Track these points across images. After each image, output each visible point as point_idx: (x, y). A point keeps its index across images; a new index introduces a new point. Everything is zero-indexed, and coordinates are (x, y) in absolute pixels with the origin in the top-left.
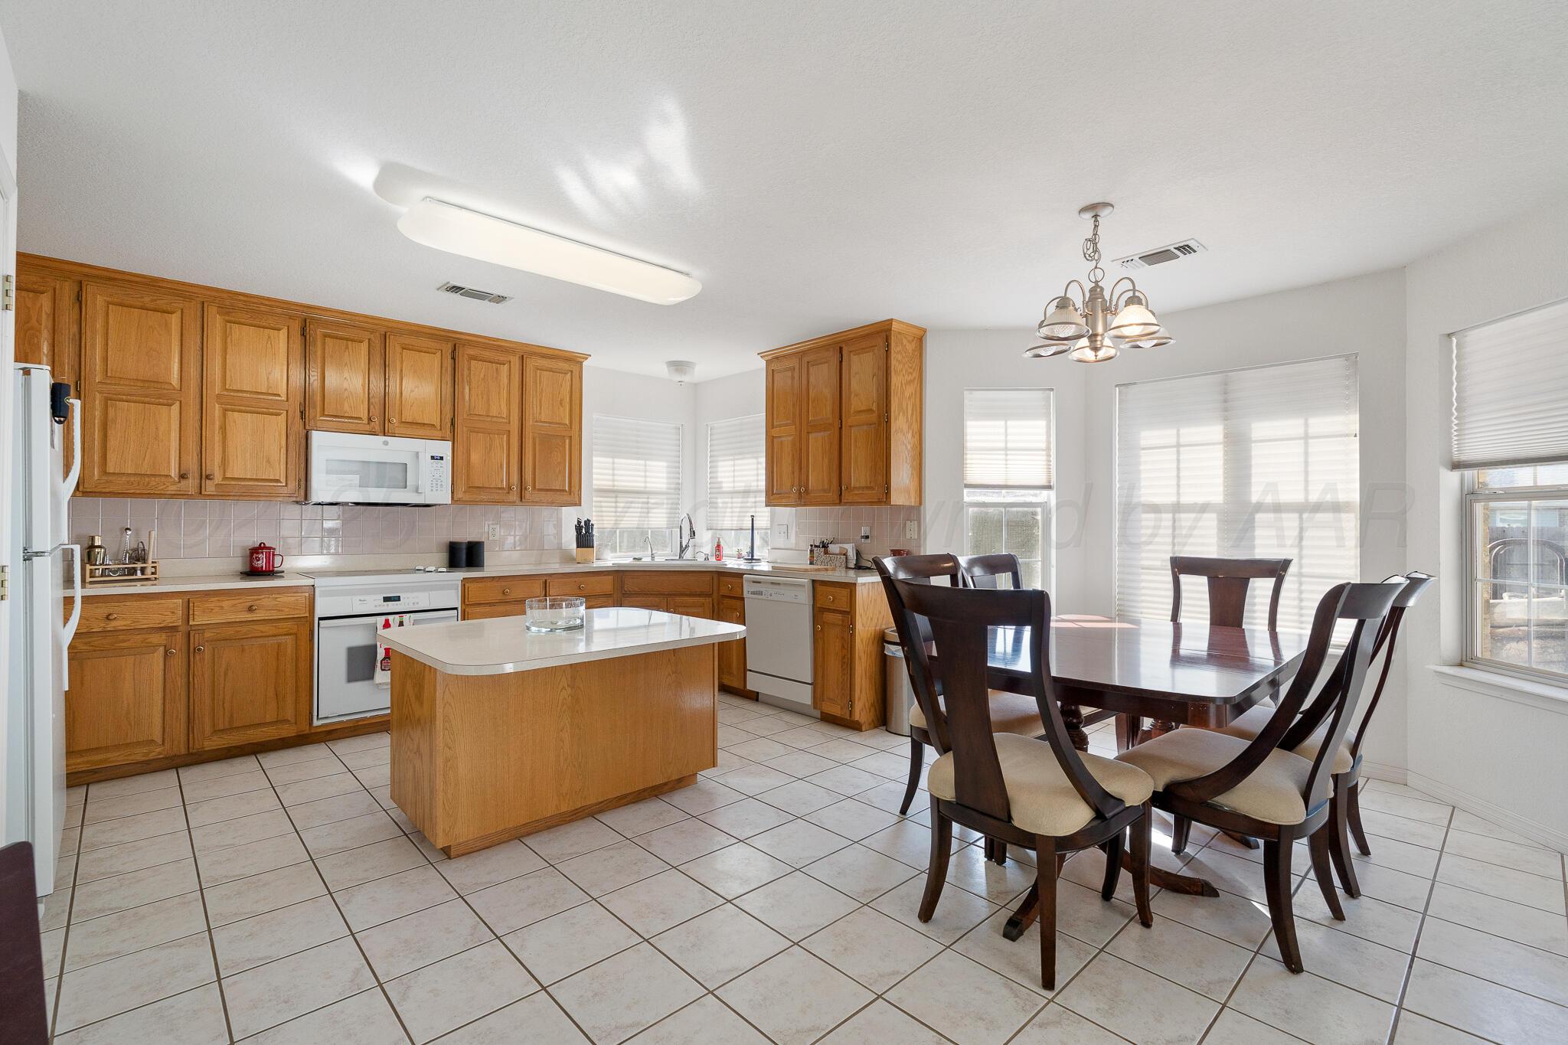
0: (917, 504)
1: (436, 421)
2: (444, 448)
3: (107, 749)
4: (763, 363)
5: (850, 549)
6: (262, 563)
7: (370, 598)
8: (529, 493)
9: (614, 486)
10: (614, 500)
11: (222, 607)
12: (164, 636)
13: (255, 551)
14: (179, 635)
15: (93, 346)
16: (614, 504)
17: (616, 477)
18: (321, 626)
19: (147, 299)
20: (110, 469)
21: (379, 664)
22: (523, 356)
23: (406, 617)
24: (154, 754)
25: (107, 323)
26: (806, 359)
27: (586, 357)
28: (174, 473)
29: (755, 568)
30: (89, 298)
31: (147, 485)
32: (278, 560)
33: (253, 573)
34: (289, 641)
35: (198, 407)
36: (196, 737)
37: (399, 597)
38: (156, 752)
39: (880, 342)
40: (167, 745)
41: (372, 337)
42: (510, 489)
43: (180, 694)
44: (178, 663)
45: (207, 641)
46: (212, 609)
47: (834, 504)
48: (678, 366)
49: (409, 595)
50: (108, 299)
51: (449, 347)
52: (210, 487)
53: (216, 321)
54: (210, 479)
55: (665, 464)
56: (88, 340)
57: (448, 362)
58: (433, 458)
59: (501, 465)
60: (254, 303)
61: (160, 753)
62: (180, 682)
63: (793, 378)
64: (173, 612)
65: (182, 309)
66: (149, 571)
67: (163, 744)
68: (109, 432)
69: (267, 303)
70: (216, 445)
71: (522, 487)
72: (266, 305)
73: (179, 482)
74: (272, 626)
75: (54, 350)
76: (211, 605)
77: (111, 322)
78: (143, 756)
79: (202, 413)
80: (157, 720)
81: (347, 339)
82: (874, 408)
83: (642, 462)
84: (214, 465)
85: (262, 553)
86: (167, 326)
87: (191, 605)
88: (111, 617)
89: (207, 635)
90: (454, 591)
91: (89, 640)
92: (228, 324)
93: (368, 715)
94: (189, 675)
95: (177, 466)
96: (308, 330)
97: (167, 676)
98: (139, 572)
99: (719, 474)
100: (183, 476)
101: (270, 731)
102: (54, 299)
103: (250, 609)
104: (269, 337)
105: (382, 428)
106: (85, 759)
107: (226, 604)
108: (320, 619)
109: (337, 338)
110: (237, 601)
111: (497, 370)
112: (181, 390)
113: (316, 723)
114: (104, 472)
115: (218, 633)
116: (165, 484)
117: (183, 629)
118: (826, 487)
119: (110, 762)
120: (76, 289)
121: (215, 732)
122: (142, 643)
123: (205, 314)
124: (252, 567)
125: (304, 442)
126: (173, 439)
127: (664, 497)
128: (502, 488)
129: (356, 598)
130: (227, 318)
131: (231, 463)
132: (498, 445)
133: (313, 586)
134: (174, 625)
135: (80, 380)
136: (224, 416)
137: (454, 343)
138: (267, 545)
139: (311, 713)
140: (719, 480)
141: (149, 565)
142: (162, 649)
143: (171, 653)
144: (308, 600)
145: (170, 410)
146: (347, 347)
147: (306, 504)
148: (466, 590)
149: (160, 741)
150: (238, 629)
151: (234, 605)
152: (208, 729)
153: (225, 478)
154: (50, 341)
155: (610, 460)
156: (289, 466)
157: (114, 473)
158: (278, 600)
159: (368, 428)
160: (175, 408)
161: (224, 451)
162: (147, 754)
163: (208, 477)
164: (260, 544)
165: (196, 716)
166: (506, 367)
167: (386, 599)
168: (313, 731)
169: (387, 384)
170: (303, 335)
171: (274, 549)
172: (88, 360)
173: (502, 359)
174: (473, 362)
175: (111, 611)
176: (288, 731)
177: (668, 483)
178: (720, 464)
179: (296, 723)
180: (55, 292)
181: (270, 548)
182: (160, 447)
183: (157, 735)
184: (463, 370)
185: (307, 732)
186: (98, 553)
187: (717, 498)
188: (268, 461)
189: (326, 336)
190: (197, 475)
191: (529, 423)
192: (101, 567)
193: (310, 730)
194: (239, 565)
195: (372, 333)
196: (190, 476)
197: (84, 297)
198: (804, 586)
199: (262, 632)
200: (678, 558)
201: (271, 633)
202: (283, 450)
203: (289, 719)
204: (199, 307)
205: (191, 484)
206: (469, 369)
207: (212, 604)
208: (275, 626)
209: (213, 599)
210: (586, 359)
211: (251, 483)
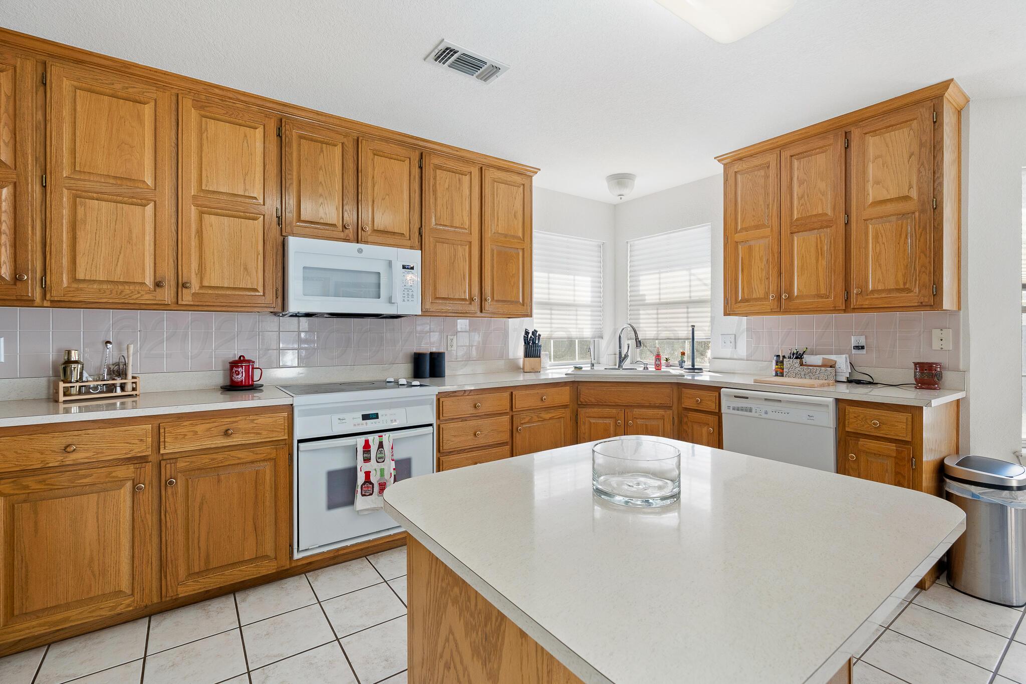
0: (955, 308)
1: (405, 230)
2: (414, 257)
3: (68, 606)
4: (720, 168)
5: (842, 362)
6: (240, 377)
7: (348, 416)
8: (488, 305)
9: (549, 299)
10: (549, 312)
11: (196, 433)
12: (132, 467)
13: (235, 364)
14: (149, 467)
15: (60, 134)
16: (549, 316)
17: (551, 291)
18: (301, 449)
19: (118, 86)
20: (80, 275)
21: (359, 490)
22: (481, 168)
23: (386, 436)
24: (121, 607)
25: (75, 110)
26: (786, 154)
27: (536, 171)
28: (149, 281)
29: (696, 378)
30: (54, 81)
31: (120, 294)
32: (257, 373)
33: (232, 387)
34: (267, 468)
35: (174, 209)
36: (169, 583)
37: (377, 414)
38: (125, 605)
39: (925, 113)
40: (137, 596)
41: (345, 140)
42: (472, 300)
43: (151, 535)
44: (148, 497)
45: (180, 472)
46: (186, 435)
47: (835, 310)
48: (620, 180)
49: (388, 412)
50: (75, 83)
51: (415, 157)
52: (187, 297)
53: (191, 116)
54: (186, 288)
55: (589, 279)
56: (54, 129)
57: (416, 171)
58: (404, 267)
59: (464, 275)
60: (230, 98)
61: (129, 606)
62: (151, 520)
63: (767, 177)
64: (141, 440)
65: (155, 100)
66: (129, 387)
67: (132, 594)
68: (78, 233)
69: (243, 98)
70: (193, 251)
71: (482, 299)
72: (242, 101)
73: (155, 291)
74: (250, 452)
75: (15, 137)
76: (184, 430)
77: (79, 108)
78: (110, 611)
79: (178, 216)
80: (125, 568)
81: (322, 142)
82: (914, 194)
83: (571, 277)
84: (191, 273)
85: (242, 366)
86: (140, 118)
87: (162, 431)
88: (68, 449)
89: (181, 464)
90: (429, 406)
91: (45, 477)
92: (204, 119)
93: (348, 543)
94: (161, 512)
95: (152, 273)
96: (283, 131)
97: (135, 515)
98: (118, 389)
99: (641, 288)
100: (158, 284)
101: (249, 569)
102: (15, 79)
103: (226, 433)
104: (246, 136)
105: (356, 237)
106: (42, 621)
107: (201, 428)
108: (300, 441)
109: (312, 140)
110: (212, 425)
111: (459, 180)
112: (155, 189)
113: (297, 556)
114: (75, 280)
115: (192, 462)
116: (139, 293)
117: (154, 458)
118: (823, 292)
119: (72, 621)
120: (40, 70)
121: (190, 575)
122: (107, 477)
123: (180, 107)
124: (232, 380)
125: (280, 248)
126: (147, 243)
127: (589, 309)
128: (465, 300)
129: (335, 417)
130: (203, 113)
131: (208, 269)
132: (461, 255)
133: (292, 405)
134: (144, 454)
135: (46, 174)
136: (201, 220)
137: (420, 152)
138: (246, 358)
139: (291, 546)
140: (641, 293)
141: (129, 380)
142: (129, 484)
143: (140, 489)
144: (286, 421)
145: (144, 210)
146: (322, 151)
147: (283, 316)
148: (441, 405)
149: (129, 592)
150: (214, 456)
151: (209, 430)
152: (182, 572)
153: (202, 287)
154: (11, 127)
155: (546, 275)
156: (266, 274)
157: (84, 280)
158: (255, 422)
159: (342, 235)
160: (150, 208)
161: (201, 257)
162: (113, 608)
163: (184, 286)
164: (240, 357)
165: (169, 559)
166: (468, 177)
167: (366, 417)
168: (293, 565)
169: (360, 191)
170: (279, 135)
171: (254, 362)
172: (54, 151)
173: (464, 169)
174: (438, 172)
175: (69, 441)
176: (267, 568)
177: (593, 297)
178: (641, 278)
179: (276, 558)
180: (15, 71)
181: (249, 361)
182: (135, 252)
183: (125, 585)
184: (430, 179)
185: (288, 567)
186: (74, 368)
187: (639, 310)
188: (246, 269)
189: (301, 137)
190: (173, 283)
191: (488, 235)
192: (78, 384)
193: (290, 563)
194: (219, 378)
195: (345, 136)
196: (166, 284)
197: (48, 79)
198: (827, 406)
199: (239, 459)
200: (617, 367)
201: (248, 459)
202: (261, 258)
203: (269, 554)
204: (174, 98)
205: (167, 294)
206: (435, 178)
207: (185, 427)
208: (253, 452)
209: (185, 423)
210: (536, 173)
211: (228, 292)
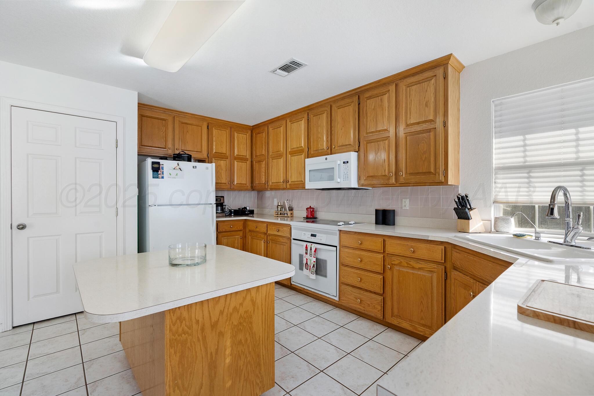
1: (351, 142)
7: (307, 233)
8: (402, 177)
18: (293, 242)
22: (397, 82)
23: (318, 246)
37: (316, 235)
49: (319, 235)
51: (356, 99)
52: (288, 185)
58: (344, 163)
59: (384, 160)
70: (290, 170)
71: (397, 174)
81: (320, 114)
84: (289, 177)
85: (308, 210)
87: (268, 226)
89: (270, 238)
92: (291, 125)
96: (309, 116)
104: (300, 125)
105: (330, 152)
107: (273, 228)
108: (293, 239)
109: (317, 115)
111: (382, 99)
112: (283, 152)
128: (385, 175)
129: (303, 233)
130: (291, 122)
131: (292, 176)
136: (291, 159)
144: (290, 231)
145: (281, 159)
153: (291, 182)
158: (283, 228)
159: (326, 153)
166: (387, 95)
167: (312, 235)
169: (332, 129)
173: (385, 90)
174: (369, 101)
175: (256, 225)
188: (300, 174)
189: (314, 116)
191: (402, 127)
196: (284, 182)
202: (303, 168)
206: (366, 106)
211: (297, 183)
